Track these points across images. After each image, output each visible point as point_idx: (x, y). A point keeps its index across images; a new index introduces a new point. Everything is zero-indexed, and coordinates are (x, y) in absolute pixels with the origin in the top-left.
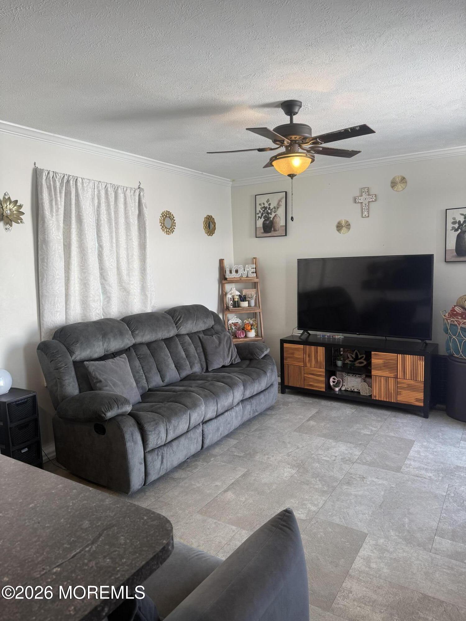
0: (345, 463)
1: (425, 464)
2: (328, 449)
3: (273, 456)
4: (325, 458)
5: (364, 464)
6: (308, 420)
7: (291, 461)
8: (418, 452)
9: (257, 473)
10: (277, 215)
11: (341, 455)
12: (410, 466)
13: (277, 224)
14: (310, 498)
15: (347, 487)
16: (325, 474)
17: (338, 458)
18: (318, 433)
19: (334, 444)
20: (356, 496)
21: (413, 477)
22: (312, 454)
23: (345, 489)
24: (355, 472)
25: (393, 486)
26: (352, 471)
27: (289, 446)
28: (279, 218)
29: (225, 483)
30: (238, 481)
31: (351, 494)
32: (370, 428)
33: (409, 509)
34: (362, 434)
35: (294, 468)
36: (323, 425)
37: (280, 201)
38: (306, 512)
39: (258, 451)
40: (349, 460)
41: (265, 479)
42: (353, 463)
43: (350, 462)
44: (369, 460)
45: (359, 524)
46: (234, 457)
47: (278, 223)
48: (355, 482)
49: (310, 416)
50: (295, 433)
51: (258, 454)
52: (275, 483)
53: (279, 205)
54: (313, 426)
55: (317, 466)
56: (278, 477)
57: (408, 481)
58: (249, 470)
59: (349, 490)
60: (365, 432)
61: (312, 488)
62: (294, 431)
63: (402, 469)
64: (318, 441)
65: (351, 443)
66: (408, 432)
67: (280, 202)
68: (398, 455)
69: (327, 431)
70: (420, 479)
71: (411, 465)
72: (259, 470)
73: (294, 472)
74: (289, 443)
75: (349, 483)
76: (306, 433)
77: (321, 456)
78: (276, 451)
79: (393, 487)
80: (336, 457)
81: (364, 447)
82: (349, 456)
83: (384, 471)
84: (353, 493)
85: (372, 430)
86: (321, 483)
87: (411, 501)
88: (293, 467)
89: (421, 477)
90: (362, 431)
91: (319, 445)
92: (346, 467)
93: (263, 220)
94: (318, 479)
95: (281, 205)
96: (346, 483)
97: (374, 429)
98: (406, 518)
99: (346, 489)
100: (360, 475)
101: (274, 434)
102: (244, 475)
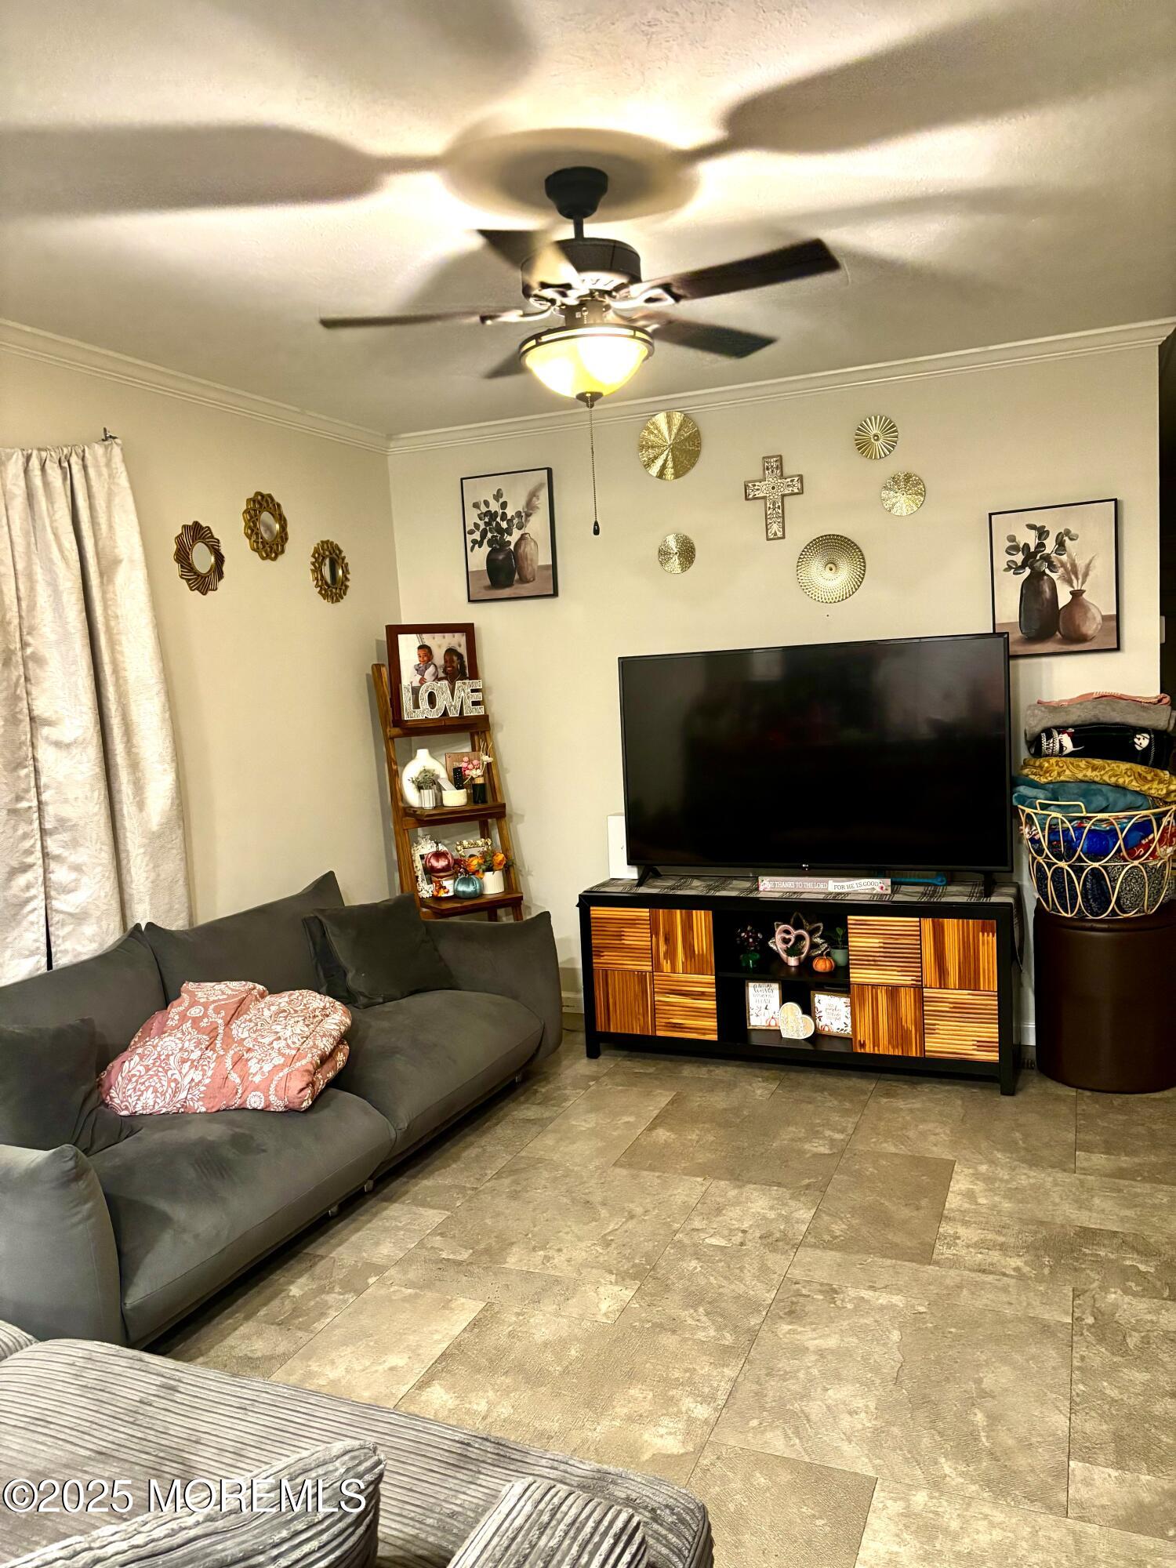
0: (774, 1251)
1: (998, 1229)
2: (719, 1211)
3: (560, 1250)
4: (714, 1241)
5: (828, 1246)
6: (652, 1128)
7: (615, 1262)
8: (970, 1195)
9: (516, 1310)
10: (527, 536)
11: (758, 1226)
12: (958, 1241)
13: (529, 562)
14: (688, 1374)
15: (790, 1327)
16: (721, 1290)
17: (749, 1236)
18: (683, 1165)
19: (732, 1193)
20: (821, 1353)
21: (973, 1275)
22: (676, 1232)
23: (784, 1335)
24: (807, 1276)
25: (922, 1309)
26: (797, 1273)
27: (604, 1213)
28: (533, 544)
29: (419, 1355)
30: (460, 1345)
31: (807, 1349)
32: (828, 1133)
33: (979, 1381)
34: (808, 1155)
35: (628, 1281)
36: (694, 1137)
37: (533, 495)
38: (680, 1426)
39: (515, 1240)
40: (785, 1237)
41: (543, 1330)
42: (797, 1247)
43: (788, 1244)
44: (838, 1233)
45: (845, 1447)
46: (440, 1266)
47: (532, 560)
48: (810, 1308)
49: (655, 1113)
50: (618, 1170)
51: (515, 1249)
52: (578, 1340)
53: (530, 509)
54: (667, 1145)
55: (695, 1268)
56: (582, 1318)
57: (960, 1287)
58: (489, 1305)
59: (798, 1337)
60: (815, 1149)
61: (690, 1343)
62: (615, 1165)
63: (936, 1251)
64: (686, 1190)
65: (779, 1185)
66: (932, 1138)
67: (534, 499)
68: (918, 1209)
69: (707, 1155)
70: (990, 1278)
71: (959, 1238)
72: (522, 1299)
73: (628, 1294)
74: (604, 1204)
75: (793, 1314)
76: (652, 1169)
77: (703, 1236)
78: (567, 1233)
79: (920, 1313)
80: (744, 1232)
81: (818, 1193)
82: (782, 1227)
83: (889, 1262)
84: (812, 1345)
85: (832, 1141)
86: (714, 1322)
87: (981, 1352)
88: (622, 1277)
89: (991, 1273)
90: (807, 1146)
91: (693, 1201)
92: (777, 1262)
93: (486, 549)
94: (701, 1310)
95: (538, 508)
96: (785, 1314)
97: (838, 1136)
98: (977, 1411)
99: (789, 1332)
100: (822, 1284)
101: (555, 1179)
102: (475, 1324)
